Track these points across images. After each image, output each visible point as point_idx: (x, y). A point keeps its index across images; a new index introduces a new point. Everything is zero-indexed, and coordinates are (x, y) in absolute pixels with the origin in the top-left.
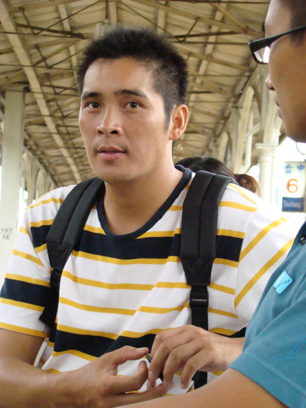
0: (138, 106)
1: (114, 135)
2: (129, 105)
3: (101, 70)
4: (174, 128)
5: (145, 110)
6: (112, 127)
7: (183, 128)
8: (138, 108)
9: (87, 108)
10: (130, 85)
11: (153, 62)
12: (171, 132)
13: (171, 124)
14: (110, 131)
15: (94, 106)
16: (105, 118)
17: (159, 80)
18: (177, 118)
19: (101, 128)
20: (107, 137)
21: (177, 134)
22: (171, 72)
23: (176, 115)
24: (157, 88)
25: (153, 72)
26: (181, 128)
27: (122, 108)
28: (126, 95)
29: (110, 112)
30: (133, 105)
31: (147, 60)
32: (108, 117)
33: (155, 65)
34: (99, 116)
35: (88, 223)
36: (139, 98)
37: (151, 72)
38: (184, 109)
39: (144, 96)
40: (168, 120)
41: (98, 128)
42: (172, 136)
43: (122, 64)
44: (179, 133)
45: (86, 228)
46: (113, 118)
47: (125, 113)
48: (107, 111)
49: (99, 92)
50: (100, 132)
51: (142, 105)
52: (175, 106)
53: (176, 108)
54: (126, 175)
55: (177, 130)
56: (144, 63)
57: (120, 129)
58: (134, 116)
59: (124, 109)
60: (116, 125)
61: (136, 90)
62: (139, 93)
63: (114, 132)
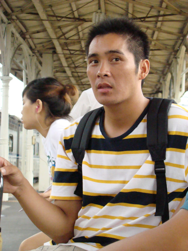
1: (106, 77)
2: (114, 60)
4: (142, 73)
5: (123, 62)
6: (104, 72)
8: (120, 61)
9: (91, 64)
10: (114, 47)
12: (140, 75)
13: (140, 70)
14: (104, 75)
16: (100, 68)
17: (131, 45)
18: (143, 67)
19: (99, 73)
20: (102, 78)
21: (143, 76)
22: (138, 40)
23: (143, 66)
24: (130, 49)
25: (127, 40)
26: (146, 72)
27: (110, 62)
28: (111, 54)
29: (103, 64)
30: (117, 60)
32: (102, 67)
33: (128, 37)
34: (98, 67)
35: (94, 133)
36: (120, 55)
37: (126, 40)
38: (147, 62)
39: (122, 54)
40: (137, 67)
41: (97, 74)
42: (140, 77)
44: (145, 75)
46: (105, 68)
47: (113, 64)
49: (96, 53)
50: (99, 76)
51: (121, 59)
52: (141, 60)
53: (142, 61)
54: (115, 101)
55: (144, 74)
56: (122, 35)
57: (109, 74)
58: (117, 66)
59: (111, 62)
60: (107, 71)
61: (117, 50)
62: (119, 52)
63: (106, 75)
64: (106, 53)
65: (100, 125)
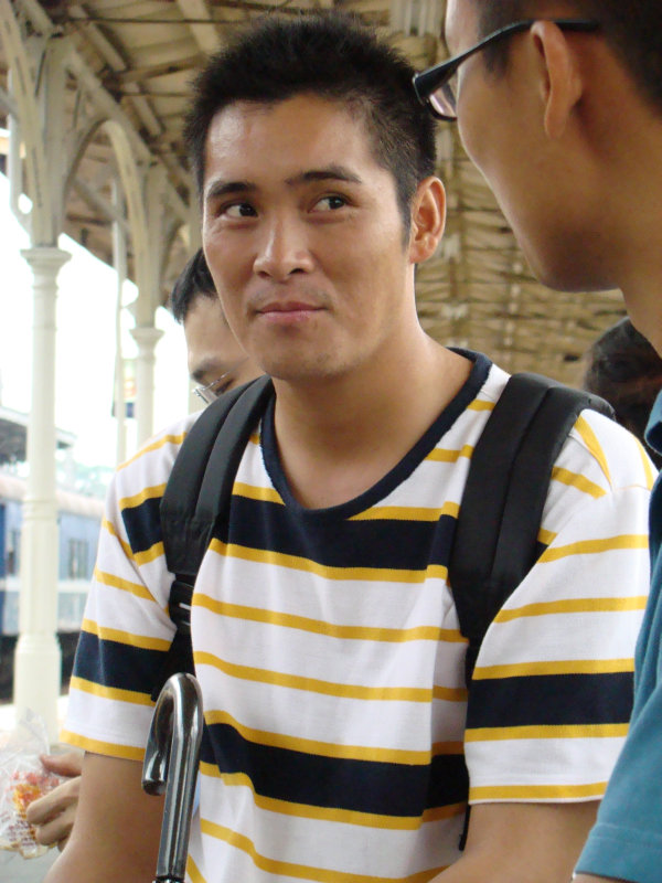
1: (298, 278)
2: (324, 204)
3: (248, 128)
4: (420, 235)
5: (356, 212)
6: (291, 260)
7: (439, 229)
8: (345, 211)
9: (223, 218)
10: (320, 159)
11: (363, 97)
12: (414, 246)
13: (414, 228)
15: (244, 213)
16: (272, 242)
18: (420, 209)
19: (266, 264)
20: (282, 282)
21: (426, 247)
23: (420, 204)
24: (381, 155)
26: (435, 229)
27: (305, 211)
28: (313, 183)
30: (333, 203)
31: (350, 94)
33: (368, 103)
35: (240, 478)
36: (345, 186)
37: (362, 120)
38: (435, 186)
39: (354, 179)
40: (407, 222)
41: (258, 263)
42: (415, 253)
43: (294, 111)
44: (431, 243)
45: (236, 491)
47: (317, 222)
48: (273, 222)
50: (264, 274)
51: (351, 201)
55: (426, 238)
57: (307, 263)
58: (336, 228)
59: (311, 215)
60: (300, 255)
61: (334, 168)
62: (343, 174)
63: (298, 271)
64: (290, 183)
65: (262, 445)
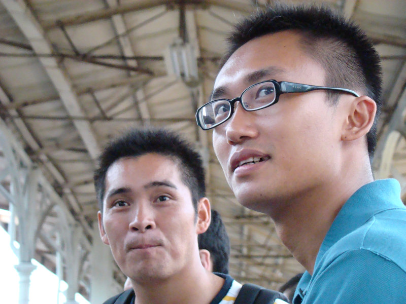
0: (167, 199)
1: (149, 230)
2: (158, 200)
4: (200, 222)
5: (175, 202)
6: (146, 222)
7: (208, 220)
8: (168, 201)
9: (114, 208)
10: (159, 177)
12: (198, 225)
14: (146, 226)
15: (120, 205)
19: (135, 224)
20: (142, 232)
21: (203, 227)
23: (200, 209)
24: (185, 180)
26: (206, 220)
27: (152, 202)
28: (156, 187)
30: (162, 198)
32: (141, 212)
36: (170, 190)
38: (206, 202)
39: (174, 187)
41: (132, 224)
42: (199, 229)
44: (205, 225)
46: (145, 213)
47: (157, 206)
50: (135, 229)
51: (172, 197)
55: (203, 223)
57: (153, 223)
58: (166, 209)
59: (155, 203)
60: (150, 220)
61: (165, 181)
62: (169, 184)
63: (149, 227)
64: (146, 187)
